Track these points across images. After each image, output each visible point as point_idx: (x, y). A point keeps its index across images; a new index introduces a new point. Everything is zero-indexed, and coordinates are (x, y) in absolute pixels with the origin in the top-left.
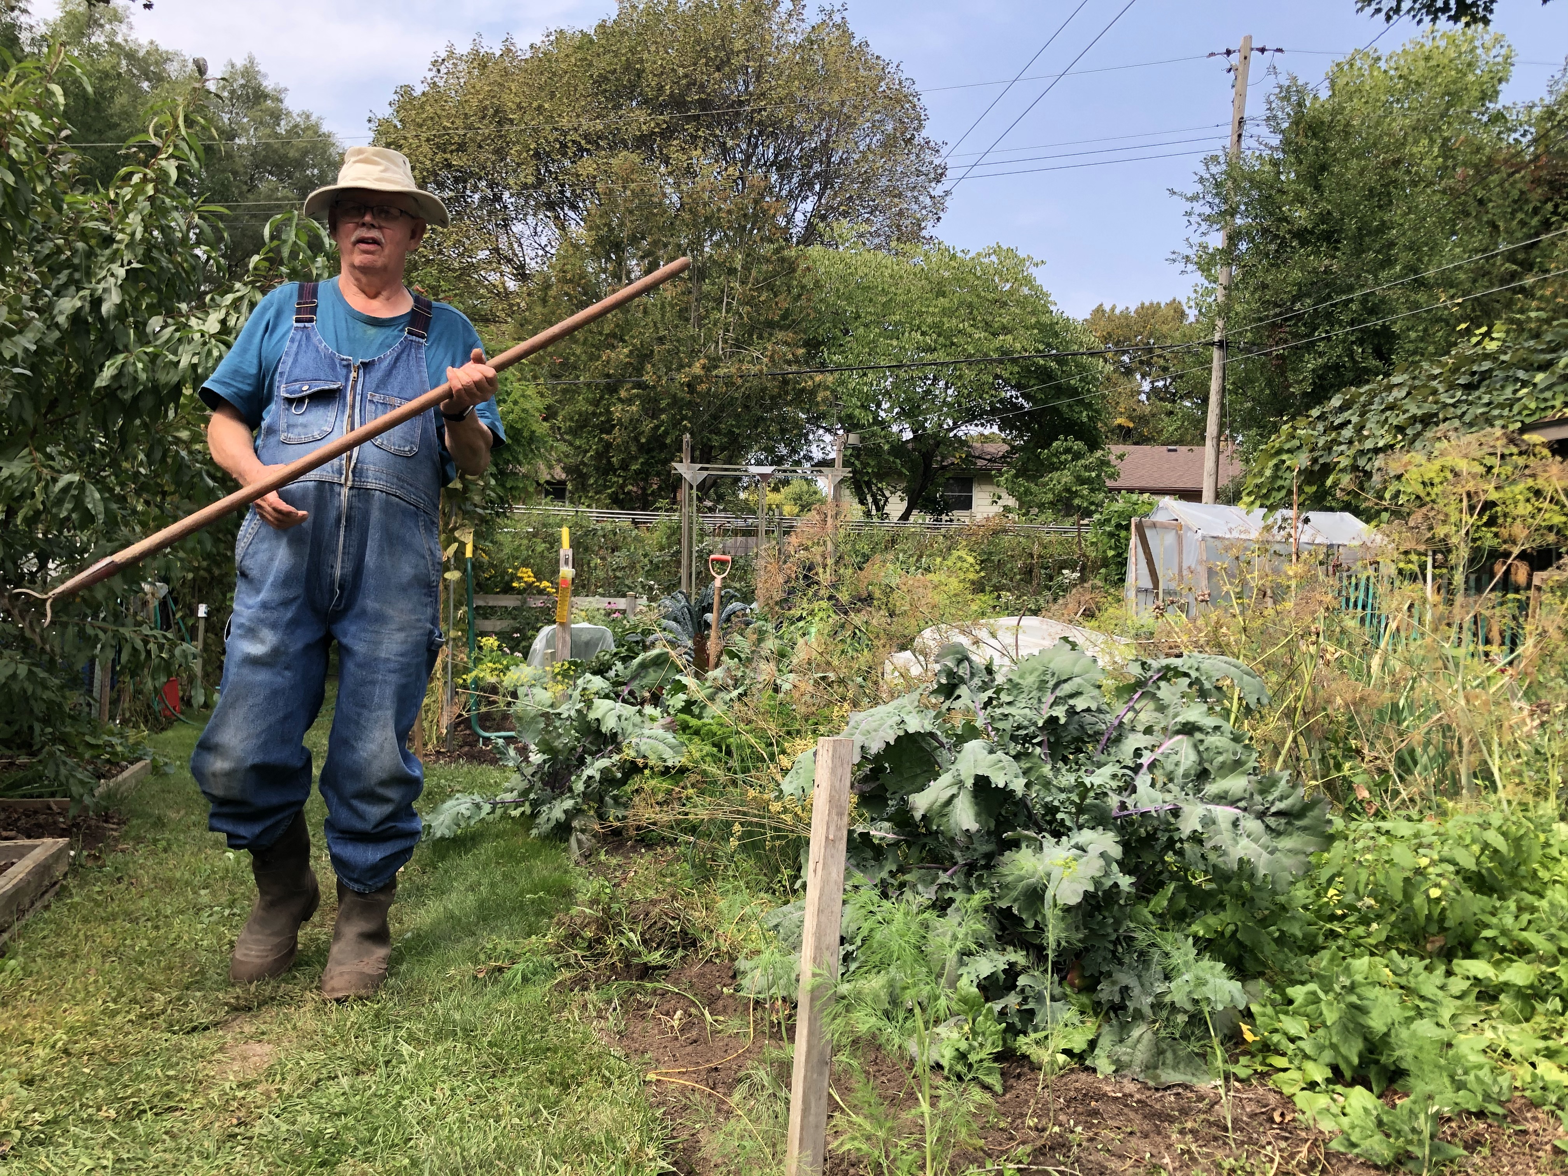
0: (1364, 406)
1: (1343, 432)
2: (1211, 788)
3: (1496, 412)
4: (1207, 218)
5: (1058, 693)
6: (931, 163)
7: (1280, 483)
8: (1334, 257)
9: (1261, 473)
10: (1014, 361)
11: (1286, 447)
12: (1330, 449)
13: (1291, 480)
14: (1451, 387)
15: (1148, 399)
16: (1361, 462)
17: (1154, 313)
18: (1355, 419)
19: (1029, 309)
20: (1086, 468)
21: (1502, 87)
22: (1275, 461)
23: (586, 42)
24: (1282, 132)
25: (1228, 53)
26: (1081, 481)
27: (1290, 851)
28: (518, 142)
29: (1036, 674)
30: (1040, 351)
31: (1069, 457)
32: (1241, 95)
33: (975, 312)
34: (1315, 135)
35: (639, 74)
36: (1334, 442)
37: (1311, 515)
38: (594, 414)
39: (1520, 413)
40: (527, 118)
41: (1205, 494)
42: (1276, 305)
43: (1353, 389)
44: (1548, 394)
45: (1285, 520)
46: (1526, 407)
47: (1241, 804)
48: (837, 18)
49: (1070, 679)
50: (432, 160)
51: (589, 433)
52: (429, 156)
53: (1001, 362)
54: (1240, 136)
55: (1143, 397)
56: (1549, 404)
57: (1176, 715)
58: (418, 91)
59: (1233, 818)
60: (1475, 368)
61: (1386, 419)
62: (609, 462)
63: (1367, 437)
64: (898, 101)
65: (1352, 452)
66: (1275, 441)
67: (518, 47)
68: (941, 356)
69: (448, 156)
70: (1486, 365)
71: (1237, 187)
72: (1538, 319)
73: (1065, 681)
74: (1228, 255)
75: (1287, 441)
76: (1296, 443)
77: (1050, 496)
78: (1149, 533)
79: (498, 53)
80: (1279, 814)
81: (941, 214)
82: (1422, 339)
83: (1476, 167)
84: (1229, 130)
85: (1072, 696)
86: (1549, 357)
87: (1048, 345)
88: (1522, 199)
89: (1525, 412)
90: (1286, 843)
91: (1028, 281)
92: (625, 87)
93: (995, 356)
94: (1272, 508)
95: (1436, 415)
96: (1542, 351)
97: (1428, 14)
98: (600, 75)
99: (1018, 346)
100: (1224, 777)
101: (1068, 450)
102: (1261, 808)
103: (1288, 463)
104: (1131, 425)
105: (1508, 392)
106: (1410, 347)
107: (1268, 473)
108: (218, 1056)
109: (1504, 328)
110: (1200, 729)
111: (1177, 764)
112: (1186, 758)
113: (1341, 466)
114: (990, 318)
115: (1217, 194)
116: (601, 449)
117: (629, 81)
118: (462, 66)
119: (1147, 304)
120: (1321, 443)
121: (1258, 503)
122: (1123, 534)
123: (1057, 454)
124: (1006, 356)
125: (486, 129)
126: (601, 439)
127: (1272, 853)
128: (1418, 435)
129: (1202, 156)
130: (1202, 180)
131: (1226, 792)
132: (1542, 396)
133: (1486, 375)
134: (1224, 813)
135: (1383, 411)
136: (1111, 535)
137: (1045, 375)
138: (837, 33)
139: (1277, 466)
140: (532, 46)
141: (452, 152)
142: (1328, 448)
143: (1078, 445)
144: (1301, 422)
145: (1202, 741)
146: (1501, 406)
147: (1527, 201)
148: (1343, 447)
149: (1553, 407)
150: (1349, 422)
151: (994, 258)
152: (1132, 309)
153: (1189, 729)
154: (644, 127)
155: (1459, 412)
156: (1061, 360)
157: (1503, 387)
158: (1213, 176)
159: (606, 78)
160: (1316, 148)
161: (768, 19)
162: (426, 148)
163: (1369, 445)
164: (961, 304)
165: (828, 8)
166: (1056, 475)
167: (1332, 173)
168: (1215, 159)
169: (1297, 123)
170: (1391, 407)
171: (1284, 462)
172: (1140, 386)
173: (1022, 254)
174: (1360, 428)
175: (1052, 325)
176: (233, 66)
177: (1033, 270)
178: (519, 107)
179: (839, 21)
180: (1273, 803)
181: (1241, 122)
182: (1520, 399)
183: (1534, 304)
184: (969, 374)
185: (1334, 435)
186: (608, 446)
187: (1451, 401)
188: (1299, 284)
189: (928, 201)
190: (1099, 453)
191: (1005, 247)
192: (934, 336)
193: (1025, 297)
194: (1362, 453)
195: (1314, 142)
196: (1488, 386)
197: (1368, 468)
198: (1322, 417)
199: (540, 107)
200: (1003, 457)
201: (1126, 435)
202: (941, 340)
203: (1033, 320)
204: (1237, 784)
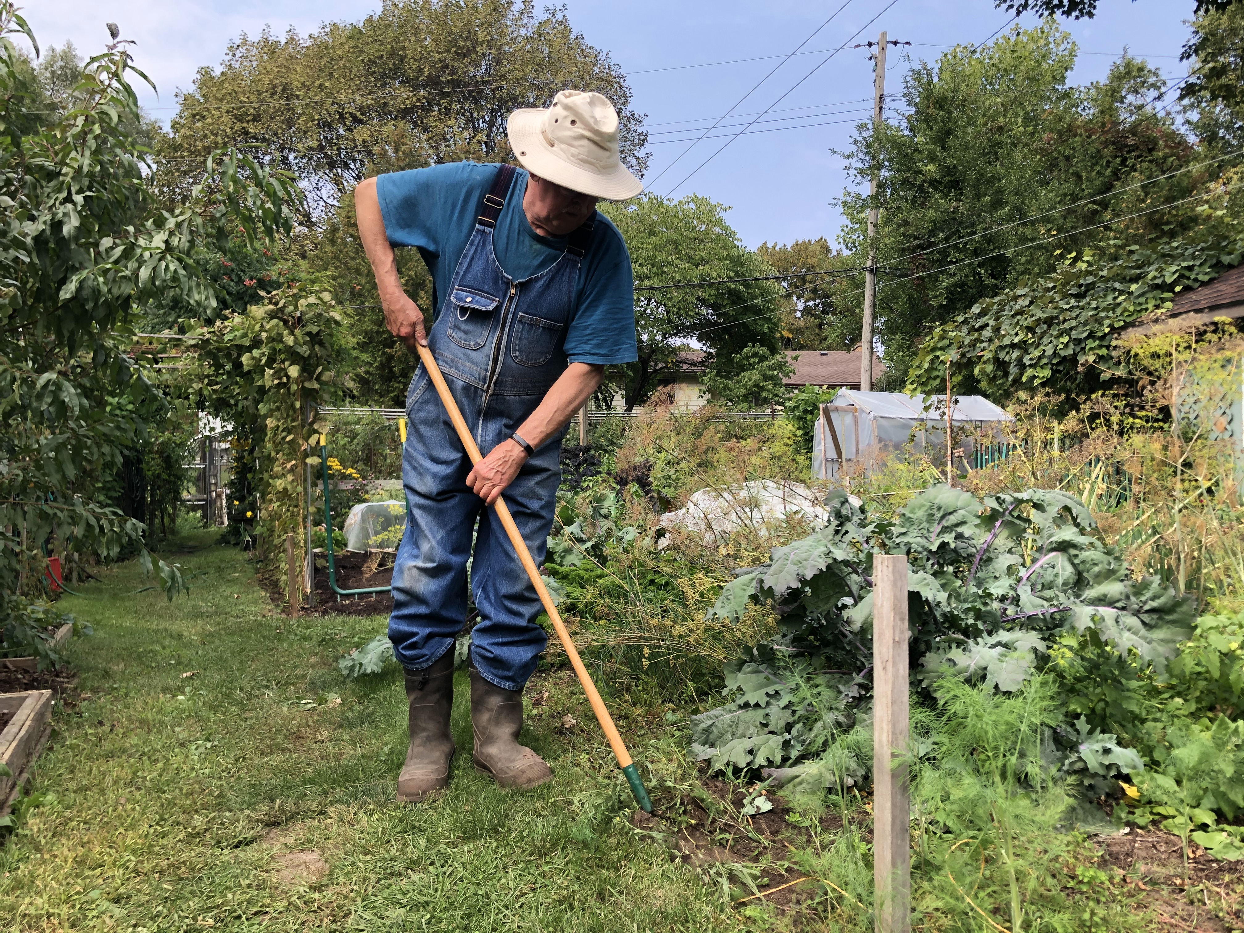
0: (997, 313)
1: (984, 333)
2: (1090, 593)
3: (1103, 314)
4: (861, 172)
5: (945, 523)
6: (636, 131)
7: (936, 373)
8: (960, 200)
9: (919, 367)
10: (710, 286)
11: (939, 345)
12: (974, 345)
13: (945, 371)
14: (1065, 296)
15: (802, 315)
16: (1002, 355)
17: (806, 249)
18: (992, 323)
19: (721, 245)
20: (771, 368)
21: (1068, 74)
22: (931, 357)
23: (355, 34)
24: (916, 105)
25: (870, 45)
26: (766, 378)
27: (1162, 640)
28: (304, 113)
29: (925, 509)
30: (730, 278)
31: (757, 360)
32: (881, 77)
33: (680, 248)
34: (941, 108)
35: (402, 59)
36: (977, 340)
37: (960, 398)
38: (378, 332)
39: (1122, 314)
40: (311, 94)
41: (863, 386)
42: (916, 238)
43: (987, 300)
44: (1142, 300)
45: (940, 402)
46: (1125, 310)
47: (1117, 605)
48: (559, 16)
49: (955, 511)
50: (232, 128)
51: (374, 347)
52: (230, 125)
53: (701, 286)
54: (881, 108)
55: (799, 314)
56: (1143, 307)
57: (1051, 536)
58: (218, 71)
59: (1115, 616)
60: (1081, 282)
61: (1018, 322)
62: (391, 371)
63: (1004, 336)
64: (608, 82)
65: (993, 347)
66: (928, 342)
67: (301, 36)
68: (655, 282)
69: (245, 125)
70: (1090, 279)
71: (882, 147)
72: (1115, 246)
73: (951, 513)
74: (876, 200)
75: (939, 341)
76: (946, 342)
77: (743, 391)
78: (833, 416)
79: (283, 41)
80: (1152, 611)
81: (644, 172)
82: (1028, 262)
83: (1059, 132)
84: (872, 104)
85: (957, 525)
86: (1138, 271)
87: (737, 273)
88: (1097, 157)
89: (1126, 314)
90: (1159, 634)
91: (720, 223)
92: (390, 69)
93: (697, 282)
94: (928, 393)
95: (1057, 317)
96: (1132, 268)
97: (1047, 9)
98: (370, 60)
99: (714, 274)
100: (1099, 583)
101: (755, 355)
102: (1136, 607)
103: (941, 358)
104: (791, 336)
105: (1110, 299)
106: (1020, 268)
107: (926, 366)
108: (274, 865)
109: (1091, 253)
110: (1074, 546)
111: (1056, 575)
112: (1064, 569)
113: (985, 358)
114: (692, 252)
115: (867, 153)
116: (384, 361)
117: (394, 64)
118: (254, 51)
119: (800, 242)
120: (966, 342)
121: (919, 389)
122: (809, 417)
123: (748, 358)
124: (705, 283)
125: (277, 103)
126: (384, 353)
127: (1149, 643)
128: (1044, 334)
129: (855, 123)
130: (855, 142)
131: (1105, 596)
132: (1137, 301)
133: (1091, 287)
134: (1107, 612)
135: (1013, 316)
136: (800, 418)
137: (735, 297)
138: (559, 28)
139: (932, 362)
140: (310, 37)
141: (248, 122)
142: (973, 345)
143: (763, 351)
144: (949, 327)
145: (1076, 556)
146: (1105, 309)
147: (1101, 158)
148: (985, 344)
149: (1146, 309)
150: (987, 325)
151: (692, 205)
152: (789, 247)
153: (1063, 547)
154: (408, 102)
155: (1074, 315)
156: (747, 285)
157: (1105, 296)
158: (864, 139)
159: (375, 63)
160: (943, 117)
161: (504, 16)
162: (226, 118)
163: (1006, 341)
164: (668, 242)
165: (552, 7)
166: (747, 374)
167: (956, 136)
168: (864, 126)
169: (928, 98)
170: (1020, 313)
171: (938, 357)
172: (796, 305)
173: (714, 202)
174: (997, 330)
175: (739, 257)
176: (53, 50)
177: (722, 214)
178: (303, 85)
179: (561, 19)
180: (1145, 603)
181: (881, 98)
182: (1119, 304)
183: (1112, 234)
184: (677, 296)
185: (976, 335)
186: (391, 358)
187: (1068, 307)
188: (934, 222)
189: (634, 161)
190: (778, 357)
191: (700, 197)
192: (649, 266)
193: (718, 236)
194: (1002, 348)
195: (941, 113)
196: (1093, 295)
197: (1007, 359)
198: (964, 322)
199: (321, 85)
200: (702, 362)
201: (788, 343)
202: (654, 269)
203: (725, 253)
204: (1113, 588)
